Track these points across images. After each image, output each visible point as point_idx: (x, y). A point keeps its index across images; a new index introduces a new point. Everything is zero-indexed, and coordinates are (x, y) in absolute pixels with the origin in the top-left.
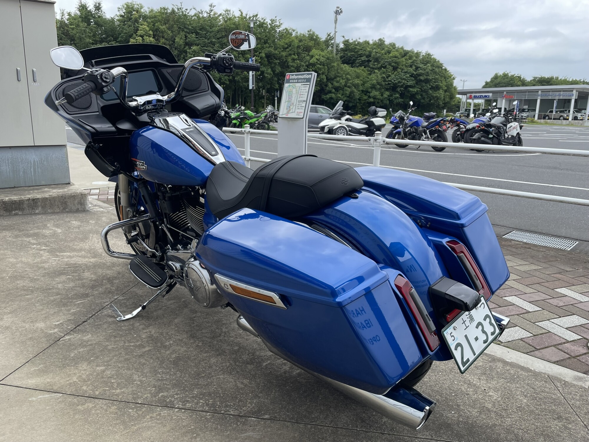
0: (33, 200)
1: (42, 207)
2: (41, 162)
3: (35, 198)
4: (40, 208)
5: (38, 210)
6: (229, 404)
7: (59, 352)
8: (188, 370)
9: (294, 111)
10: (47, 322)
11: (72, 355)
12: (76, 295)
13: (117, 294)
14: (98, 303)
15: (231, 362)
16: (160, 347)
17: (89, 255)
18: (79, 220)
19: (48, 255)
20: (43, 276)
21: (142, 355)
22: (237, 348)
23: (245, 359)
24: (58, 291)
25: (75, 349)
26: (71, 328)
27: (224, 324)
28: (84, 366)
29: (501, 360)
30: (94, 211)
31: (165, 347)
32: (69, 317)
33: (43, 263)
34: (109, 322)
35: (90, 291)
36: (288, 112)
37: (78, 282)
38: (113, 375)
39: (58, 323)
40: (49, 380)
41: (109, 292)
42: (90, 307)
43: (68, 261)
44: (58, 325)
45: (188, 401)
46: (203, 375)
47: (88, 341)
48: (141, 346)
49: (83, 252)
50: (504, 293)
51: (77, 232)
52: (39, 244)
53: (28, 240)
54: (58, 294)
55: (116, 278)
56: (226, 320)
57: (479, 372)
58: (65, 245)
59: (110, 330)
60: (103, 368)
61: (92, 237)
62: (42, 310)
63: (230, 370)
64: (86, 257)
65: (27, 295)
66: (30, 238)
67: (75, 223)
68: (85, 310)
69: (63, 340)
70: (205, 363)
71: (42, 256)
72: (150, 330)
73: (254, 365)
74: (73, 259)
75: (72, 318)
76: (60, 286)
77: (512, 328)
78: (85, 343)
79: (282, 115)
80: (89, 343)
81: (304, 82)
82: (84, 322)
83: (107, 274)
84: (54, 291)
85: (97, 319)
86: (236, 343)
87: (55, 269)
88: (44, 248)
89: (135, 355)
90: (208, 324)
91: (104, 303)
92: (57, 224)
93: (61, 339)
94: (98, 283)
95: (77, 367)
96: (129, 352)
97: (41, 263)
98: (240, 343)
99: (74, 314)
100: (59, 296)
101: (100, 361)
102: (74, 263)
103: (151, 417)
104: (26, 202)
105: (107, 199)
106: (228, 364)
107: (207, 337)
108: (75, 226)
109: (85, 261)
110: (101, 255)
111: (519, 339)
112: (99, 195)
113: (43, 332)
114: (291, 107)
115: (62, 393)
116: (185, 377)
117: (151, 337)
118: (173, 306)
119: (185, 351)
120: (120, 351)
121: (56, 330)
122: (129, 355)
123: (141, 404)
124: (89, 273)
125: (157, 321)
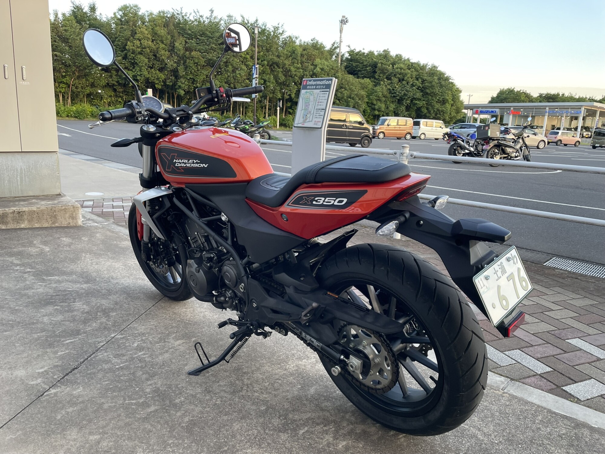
0: (19, 213)
1: (29, 221)
2: (29, 170)
3: (21, 210)
4: (26, 222)
5: (24, 224)
7: (42, 412)
8: (206, 441)
9: (311, 120)
10: (28, 369)
12: (65, 331)
13: (115, 331)
14: (91, 343)
15: (259, 428)
16: (169, 406)
17: (81, 280)
18: (70, 237)
19: (33, 279)
20: (26, 306)
21: (147, 418)
22: (264, 408)
23: (276, 424)
24: (43, 325)
25: (62, 409)
26: (58, 377)
27: (245, 373)
28: (73, 434)
29: (585, 425)
30: (87, 225)
31: (175, 405)
32: (56, 362)
33: (27, 290)
34: (105, 370)
35: (81, 327)
36: (304, 122)
37: (67, 315)
38: (110, 448)
39: (42, 370)
41: (105, 328)
42: (82, 348)
43: (57, 287)
44: (42, 373)
47: (78, 397)
48: (145, 405)
49: (74, 276)
50: (566, 335)
51: (68, 251)
52: (22, 265)
53: (10, 259)
54: (43, 330)
55: (112, 309)
56: (248, 367)
57: (564, 442)
58: (53, 267)
59: (106, 381)
61: (85, 257)
62: (23, 351)
63: (259, 441)
64: (78, 282)
65: (6, 331)
66: (14, 258)
67: (66, 240)
68: (75, 352)
69: (47, 395)
70: (227, 431)
71: (25, 280)
72: (156, 381)
73: (288, 433)
74: (63, 285)
75: (60, 363)
76: (46, 319)
77: (587, 381)
78: (75, 400)
79: (297, 124)
80: (80, 400)
81: (323, 89)
82: (74, 369)
83: (102, 305)
84: (39, 326)
85: (90, 365)
86: (263, 401)
87: (41, 297)
88: (29, 270)
89: (138, 418)
90: (225, 373)
91: (98, 343)
92: (45, 241)
93: (45, 394)
94: (91, 316)
95: (64, 435)
96: (130, 413)
97: (25, 289)
98: (268, 401)
99: (62, 358)
100: (44, 333)
101: (94, 427)
102: (63, 289)
104: (10, 215)
105: (102, 212)
106: (256, 432)
107: (225, 392)
108: (65, 243)
109: (76, 287)
110: (95, 280)
111: (599, 396)
112: (92, 207)
113: (23, 383)
114: (308, 116)
117: (156, 391)
118: (182, 348)
119: (202, 413)
120: (119, 412)
121: (39, 381)
122: (130, 417)
124: (81, 303)
125: (163, 368)
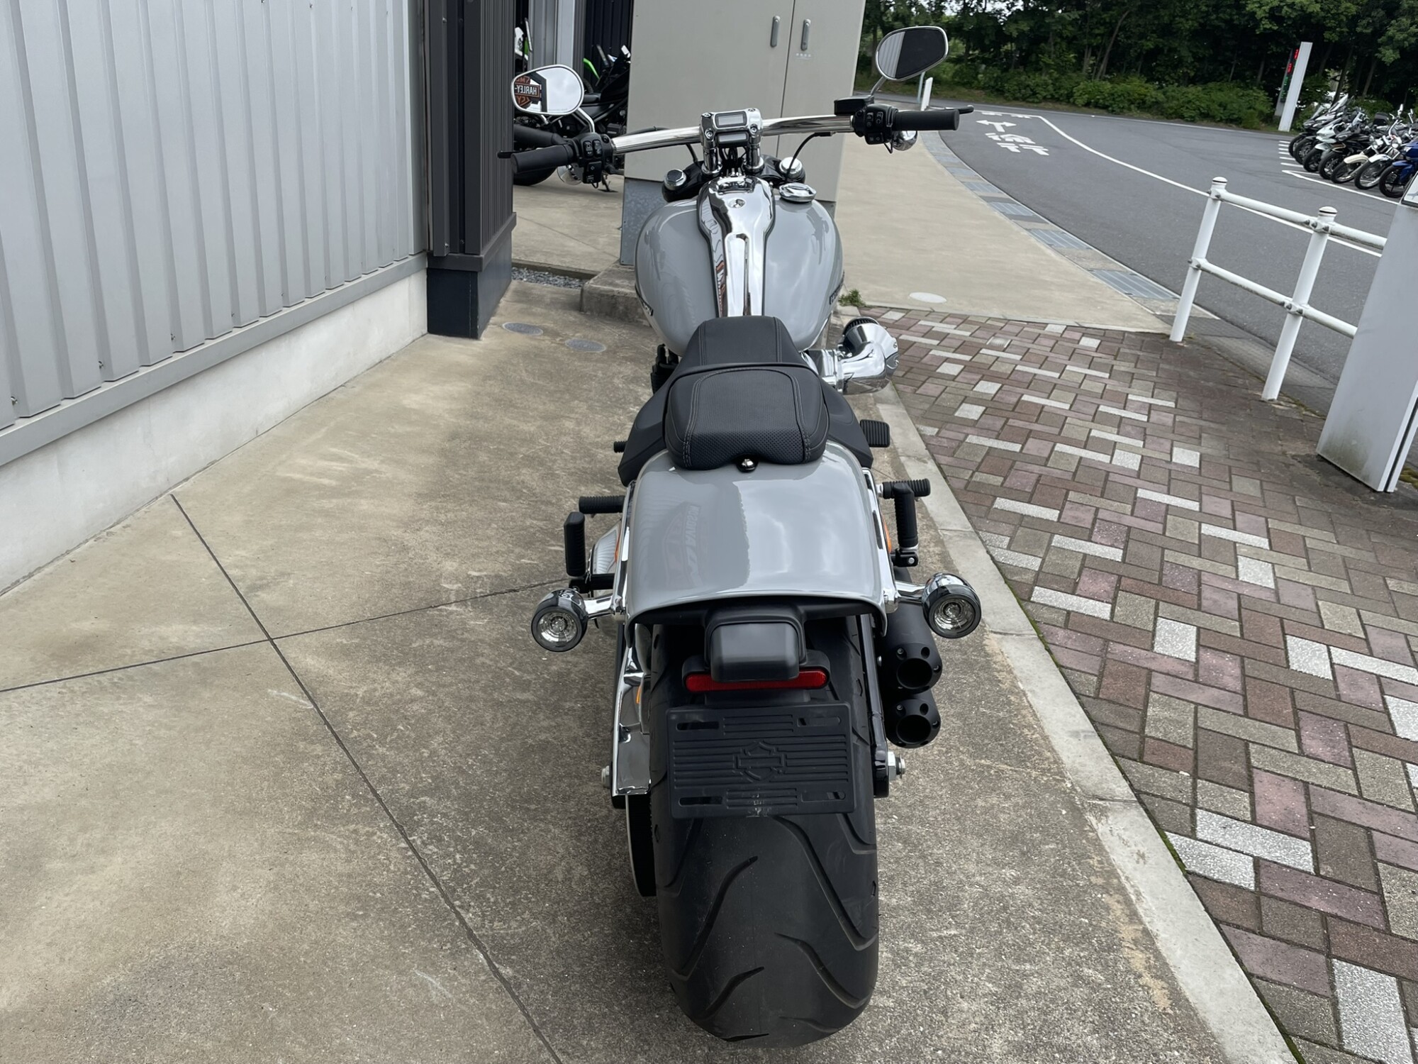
6: (488, 895)
7: (409, 629)
8: (525, 781)
10: (464, 565)
11: (414, 645)
16: (548, 706)
21: (501, 705)
25: (433, 636)
26: (481, 593)
28: (404, 674)
31: (556, 709)
32: (504, 571)
38: (414, 716)
39: (477, 574)
40: (331, 672)
44: (472, 577)
45: (440, 840)
46: (533, 807)
47: (467, 631)
48: (524, 686)
60: (420, 693)
62: (489, 538)
65: (505, 501)
69: (441, 610)
72: (583, 661)
75: (507, 574)
78: (460, 632)
80: (466, 635)
82: (512, 591)
89: (492, 698)
93: (440, 607)
95: (393, 670)
96: (493, 686)
99: (518, 568)
101: (433, 679)
103: (355, 831)
113: (435, 581)
115: (315, 705)
116: (502, 790)
117: (562, 675)
120: (483, 677)
121: (456, 586)
122: (485, 692)
123: (376, 795)
